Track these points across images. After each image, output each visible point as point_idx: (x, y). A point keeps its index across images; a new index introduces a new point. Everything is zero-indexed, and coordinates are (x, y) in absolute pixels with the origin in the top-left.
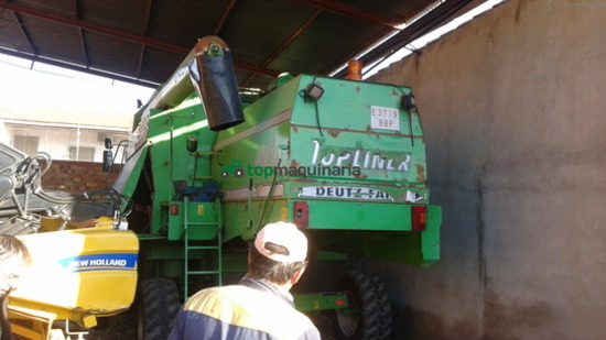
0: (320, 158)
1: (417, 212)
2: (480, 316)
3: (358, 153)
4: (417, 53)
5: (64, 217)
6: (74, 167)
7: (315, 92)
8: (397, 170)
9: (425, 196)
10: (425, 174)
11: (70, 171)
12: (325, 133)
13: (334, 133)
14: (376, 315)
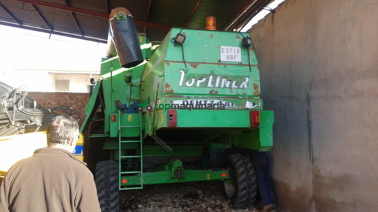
0: (185, 82)
1: (254, 114)
2: (310, 183)
3: (211, 77)
4: (273, 11)
5: (38, 124)
6: (77, 96)
7: (180, 39)
8: (239, 88)
9: (260, 104)
10: (259, 89)
11: (75, 99)
12: (188, 65)
13: (195, 65)
14: (245, 183)
